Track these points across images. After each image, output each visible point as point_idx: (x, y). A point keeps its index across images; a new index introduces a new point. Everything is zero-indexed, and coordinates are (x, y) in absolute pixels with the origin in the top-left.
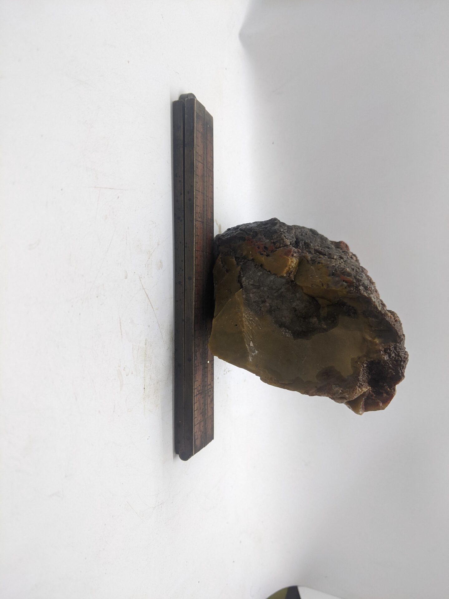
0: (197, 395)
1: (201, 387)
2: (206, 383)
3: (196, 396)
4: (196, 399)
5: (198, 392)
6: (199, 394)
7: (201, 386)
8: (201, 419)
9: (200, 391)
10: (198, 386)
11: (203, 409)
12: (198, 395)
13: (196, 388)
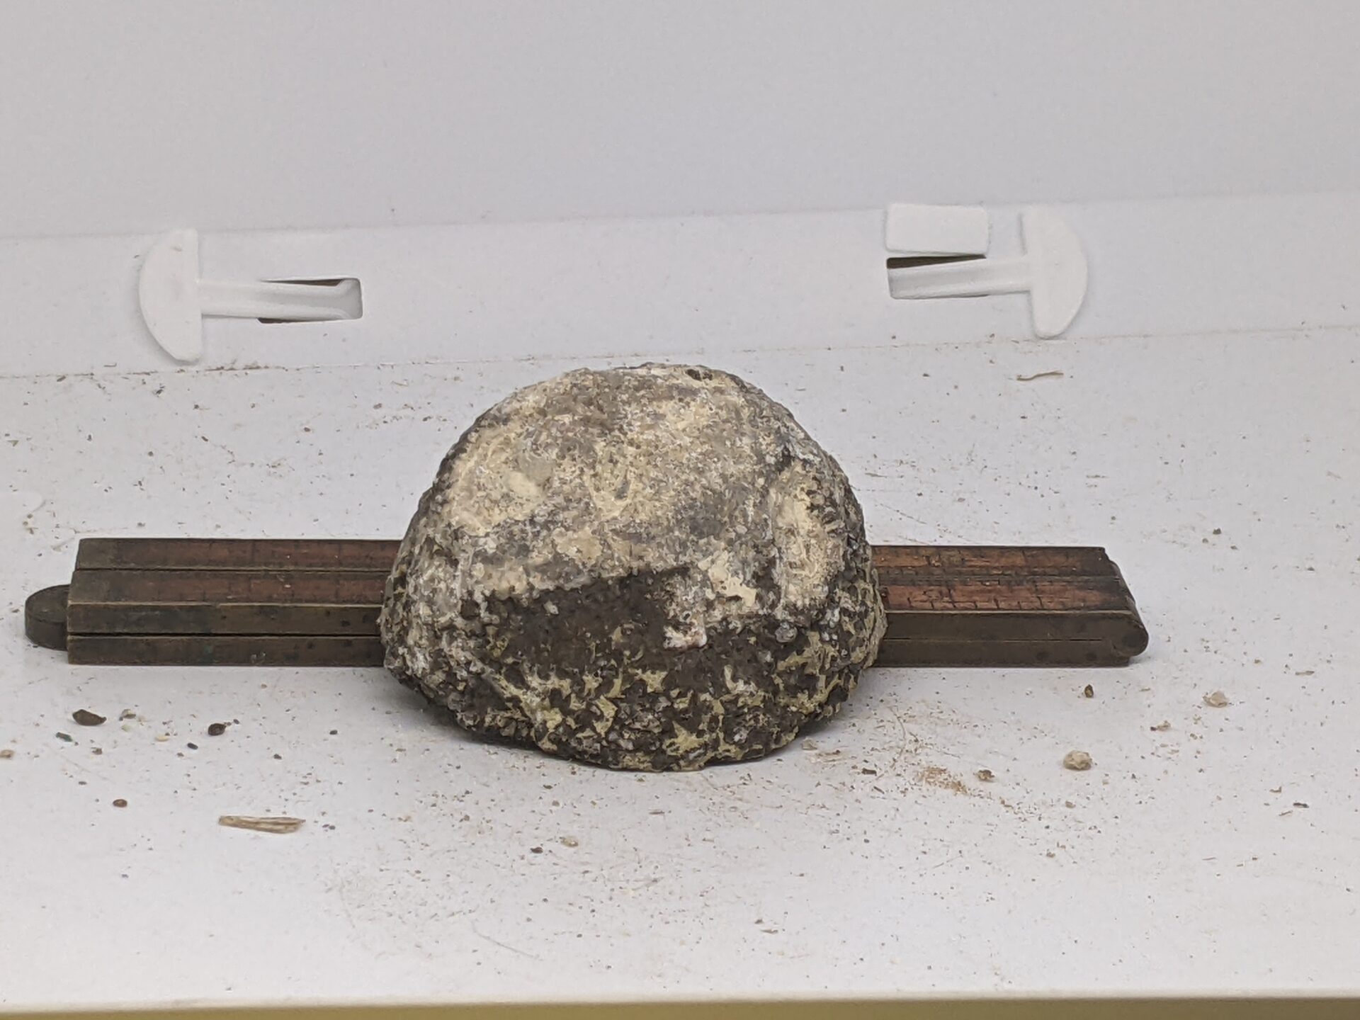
0: (953, 602)
1: (932, 587)
2: (922, 572)
3: (956, 604)
4: (962, 605)
5: (946, 599)
6: (950, 596)
7: (926, 588)
8: (1028, 589)
9: (941, 593)
10: (924, 598)
11: (999, 581)
12: (956, 599)
13: (931, 602)
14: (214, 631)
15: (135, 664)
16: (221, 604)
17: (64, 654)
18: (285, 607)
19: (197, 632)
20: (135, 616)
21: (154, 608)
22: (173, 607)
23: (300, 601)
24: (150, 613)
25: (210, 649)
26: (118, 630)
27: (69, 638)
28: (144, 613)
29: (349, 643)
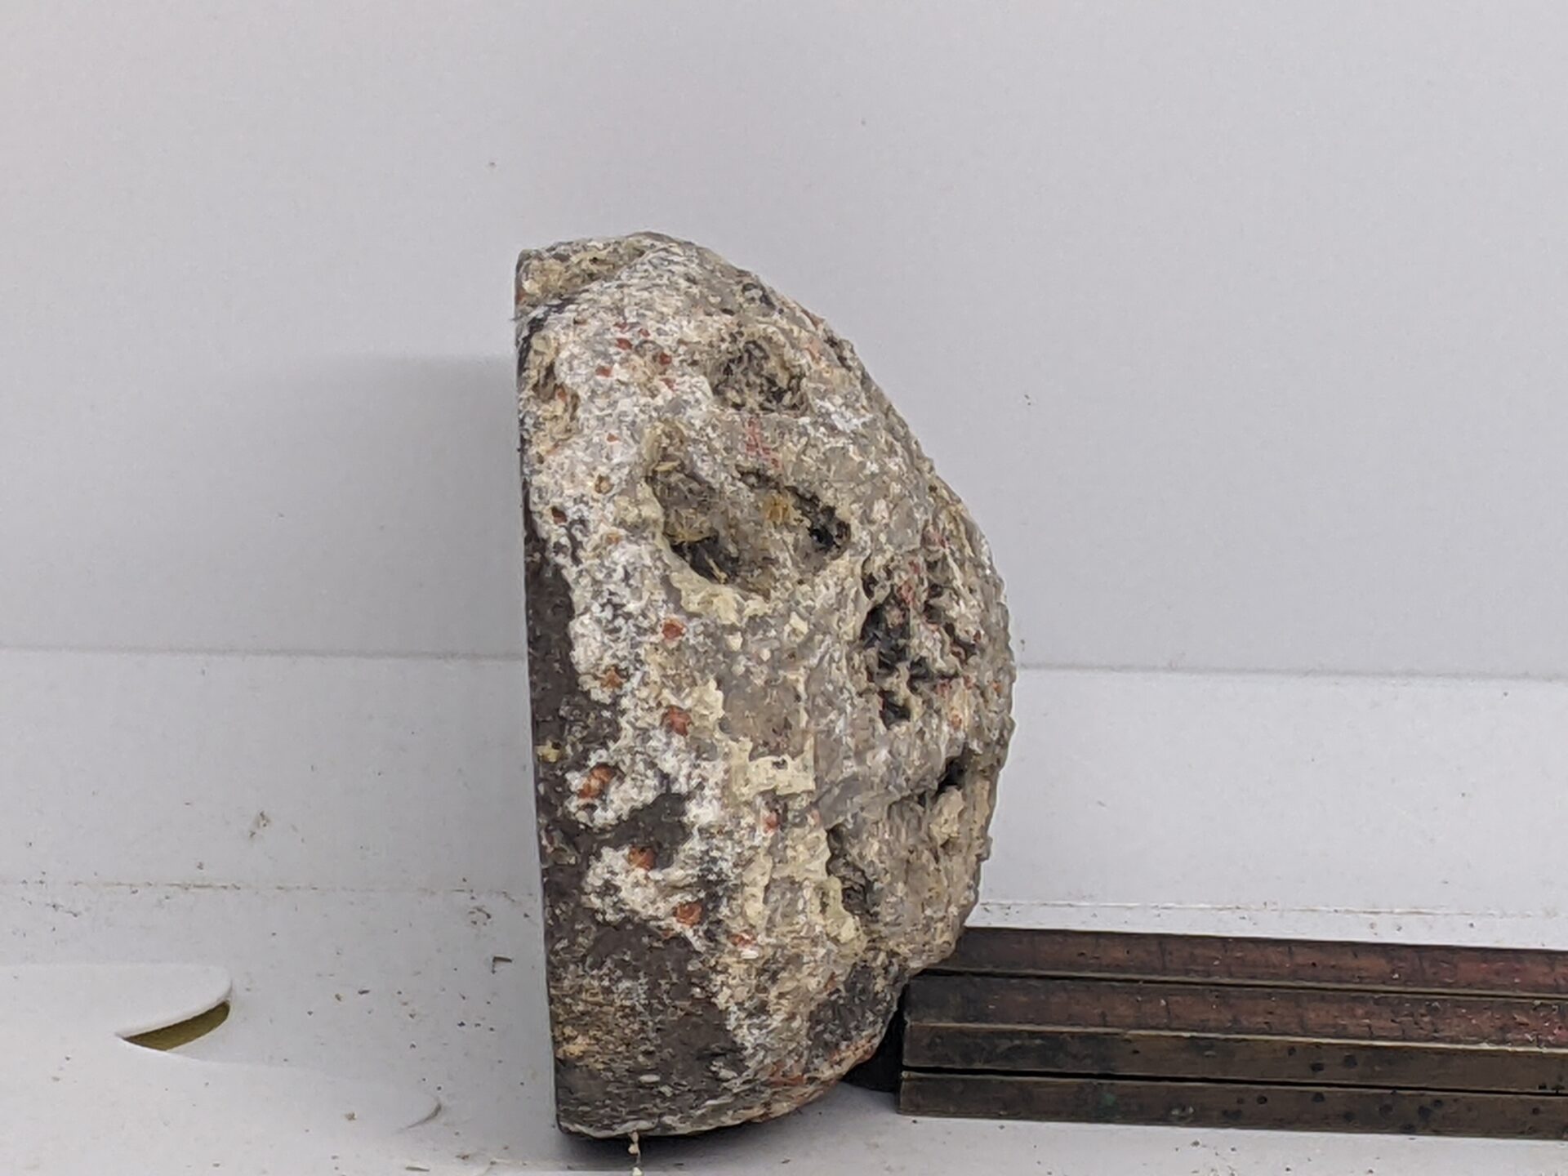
18: (1226, 1040)
19: (1095, 1072)
21: (1032, 1035)
22: (1062, 1033)
26: (978, 1066)
28: (1017, 1042)
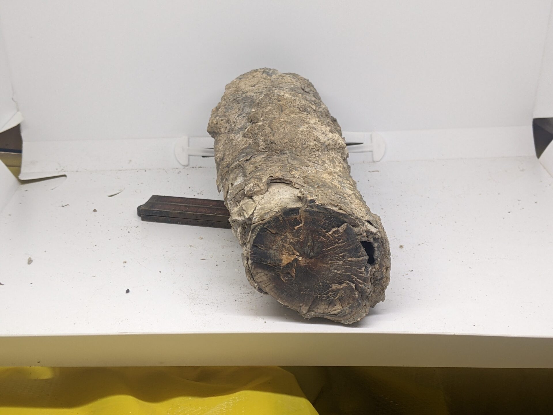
14: (170, 216)
15: (155, 222)
16: (172, 211)
17: (140, 218)
20: (154, 212)
23: (188, 212)
24: (157, 212)
25: (169, 220)
27: (142, 215)
29: (198, 221)
